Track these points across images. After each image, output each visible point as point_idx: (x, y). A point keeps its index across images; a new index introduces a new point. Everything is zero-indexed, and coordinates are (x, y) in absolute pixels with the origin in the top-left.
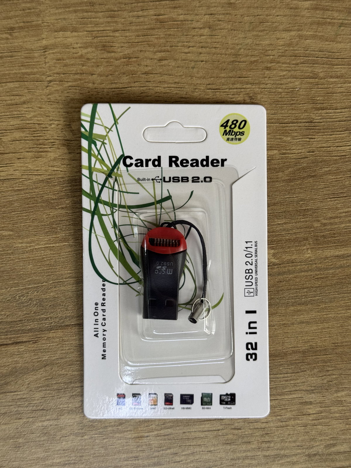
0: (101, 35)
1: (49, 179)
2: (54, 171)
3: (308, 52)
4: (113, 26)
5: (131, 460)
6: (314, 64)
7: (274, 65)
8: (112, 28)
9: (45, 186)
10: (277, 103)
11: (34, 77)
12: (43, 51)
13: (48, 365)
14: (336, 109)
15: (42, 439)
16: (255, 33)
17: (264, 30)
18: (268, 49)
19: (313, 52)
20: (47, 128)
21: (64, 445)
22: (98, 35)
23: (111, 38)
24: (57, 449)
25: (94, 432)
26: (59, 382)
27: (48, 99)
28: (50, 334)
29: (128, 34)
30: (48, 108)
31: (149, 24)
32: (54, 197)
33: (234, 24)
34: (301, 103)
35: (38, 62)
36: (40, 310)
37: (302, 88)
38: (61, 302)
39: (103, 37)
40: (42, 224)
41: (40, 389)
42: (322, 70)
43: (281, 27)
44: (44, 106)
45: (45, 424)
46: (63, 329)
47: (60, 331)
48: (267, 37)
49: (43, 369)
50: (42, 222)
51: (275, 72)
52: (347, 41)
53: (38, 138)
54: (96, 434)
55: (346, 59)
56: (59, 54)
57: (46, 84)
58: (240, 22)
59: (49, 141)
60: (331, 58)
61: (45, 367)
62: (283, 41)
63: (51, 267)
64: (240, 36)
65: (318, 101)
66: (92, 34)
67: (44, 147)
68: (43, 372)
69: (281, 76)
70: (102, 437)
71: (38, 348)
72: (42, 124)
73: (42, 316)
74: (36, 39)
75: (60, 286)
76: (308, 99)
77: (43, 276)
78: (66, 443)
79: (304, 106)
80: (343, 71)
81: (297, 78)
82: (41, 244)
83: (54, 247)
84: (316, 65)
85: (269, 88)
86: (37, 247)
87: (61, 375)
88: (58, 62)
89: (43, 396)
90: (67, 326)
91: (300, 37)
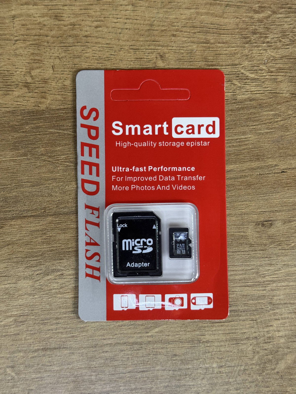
0: (54, 8)
1: (14, 110)
2: (18, 105)
3: (203, 24)
4: (63, 2)
5: (68, 314)
6: (207, 33)
7: (179, 33)
8: (62, 3)
9: (11, 116)
10: (180, 60)
11: (5, 37)
12: (13, 18)
13: (10, 244)
14: (222, 66)
15: (5, 297)
16: (165, 10)
17: (172, 8)
18: (174, 21)
19: (207, 25)
20: (13, 74)
21: (20, 302)
22: (52, 8)
23: (61, 10)
24: (15, 305)
25: (42, 293)
26: (18, 257)
27: (15, 53)
28: (12, 222)
29: (73, 8)
30: (15, 60)
31: (89, 1)
32: (17, 124)
33: (150, 3)
34: (197, 61)
35: (8, 26)
36: (5, 205)
37: (198, 50)
38: (21, 199)
39: (55, 9)
40: (8, 143)
41: (4, 261)
42: (212, 38)
43: (184, 6)
44: (12, 58)
45: (7, 286)
46: (21, 219)
47: (19, 220)
48: (174, 13)
49: (7, 247)
50: (8, 141)
51: (179, 38)
52: (231, 17)
53: (7, 81)
54: (44, 295)
55: (230, 30)
56: (23, 21)
57: (13, 42)
58: (155, 2)
59: (15, 83)
60: (219, 29)
61: (8, 245)
62: (185, 16)
63: (14, 174)
64: (154, 11)
65: (209, 59)
66: (48, 7)
67: (11, 87)
68: (6, 249)
69: (183, 41)
70: (48, 296)
71: (3, 232)
72: (10, 71)
73: (7, 209)
74: (8, 10)
75: (20, 188)
76: (202, 58)
77: (8, 180)
78: (22, 300)
79: (199, 63)
80: (228, 39)
81: (195, 43)
82: (7, 157)
83: (16, 159)
84: (209, 34)
85: (174, 50)
86: (3, 159)
87: (20, 252)
88: (23, 26)
89: (6, 267)
90: (24, 217)
91: (198, 13)
